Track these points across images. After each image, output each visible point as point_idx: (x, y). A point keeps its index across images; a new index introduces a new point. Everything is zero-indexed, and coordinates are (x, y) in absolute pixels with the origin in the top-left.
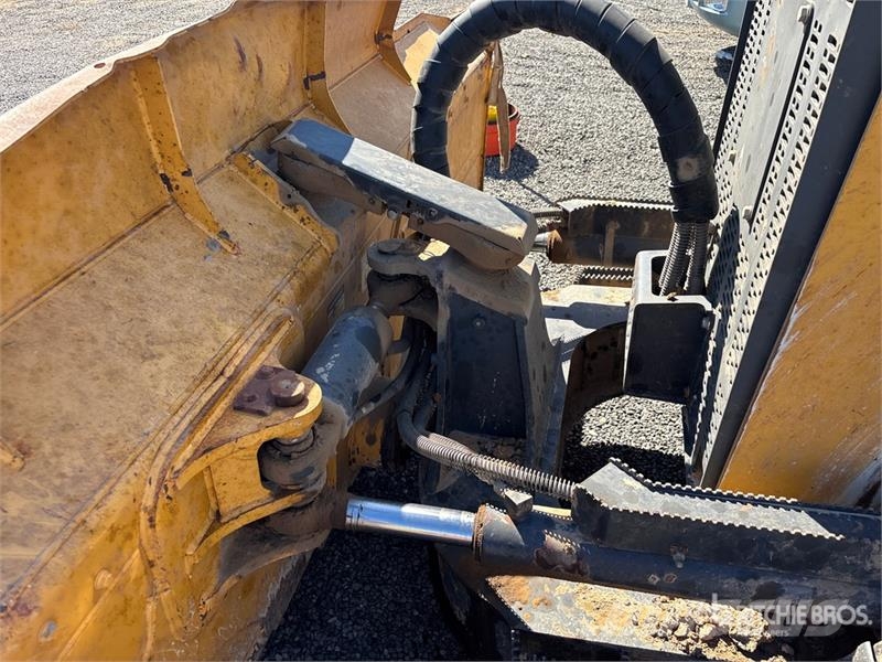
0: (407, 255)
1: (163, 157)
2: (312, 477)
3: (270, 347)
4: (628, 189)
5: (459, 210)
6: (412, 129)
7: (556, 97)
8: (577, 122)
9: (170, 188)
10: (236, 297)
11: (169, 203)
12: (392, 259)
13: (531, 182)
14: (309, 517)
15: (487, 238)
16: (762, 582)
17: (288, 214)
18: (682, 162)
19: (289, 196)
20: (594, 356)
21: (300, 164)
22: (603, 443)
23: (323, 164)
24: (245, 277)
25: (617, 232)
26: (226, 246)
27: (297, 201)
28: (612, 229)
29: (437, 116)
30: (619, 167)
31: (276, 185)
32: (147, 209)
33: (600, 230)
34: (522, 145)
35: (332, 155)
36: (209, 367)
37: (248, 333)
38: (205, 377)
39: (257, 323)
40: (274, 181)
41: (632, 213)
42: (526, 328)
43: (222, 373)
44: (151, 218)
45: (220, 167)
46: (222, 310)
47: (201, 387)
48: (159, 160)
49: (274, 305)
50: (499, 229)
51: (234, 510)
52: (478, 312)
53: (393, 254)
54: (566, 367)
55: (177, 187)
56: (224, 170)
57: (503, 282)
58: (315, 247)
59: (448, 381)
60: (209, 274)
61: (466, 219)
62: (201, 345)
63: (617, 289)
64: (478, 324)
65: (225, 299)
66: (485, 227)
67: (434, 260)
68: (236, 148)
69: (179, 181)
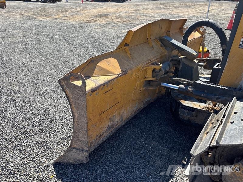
2: (158, 76)
5: (187, 50)
9: (148, 40)
10: (153, 54)
11: (147, 42)
12: (175, 57)
16: (218, 97)
17: (161, 48)
18: (223, 46)
21: (165, 41)
23: (167, 41)
26: (153, 49)
27: (163, 46)
35: (169, 40)
38: (149, 60)
40: (160, 43)
42: (194, 69)
44: (145, 43)
45: (153, 40)
46: (151, 55)
48: (148, 36)
50: (192, 53)
51: (148, 77)
58: (164, 53)
60: (150, 51)
62: (149, 57)
64: (186, 68)
68: (156, 38)
69: (150, 39)
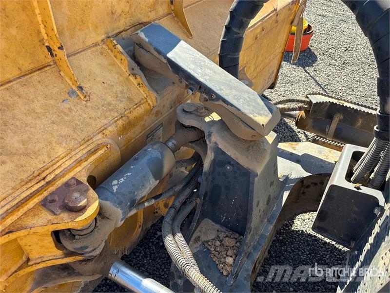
0: (197, 116)
1: (47, 35)
3: (85, 164)
4: (363, 84)
5: (229, 99)
6: (221, 39)
7: (338, 25)
8: (346, 41)
9: (52, 55)
10: (74, 129)
11: (52, 63)
12: (189, 116)
13: (310, 69)
14: (90, 266)
15: (242, 119)
17: (131, 79)
19: (133, 69)
20: (308, 186)
21: (142, 51)
22: (302, 231)
23: (155, 53)
24: (85, 116)
25: (340, 121)
26: (81, 95)
27: (137, 73)
28: (337, 118)
29: (237, 33)
30: (362, 70)
31: (126, 62)
32: (32, 66)
33: (330, 117)
34: (311, 48)
35: (161, 49)
36: (36, 173)
37: (73, 153)
38: (31, 180)
39: (82, 147)
40: (126, 59)
41: (353, 112)
42: (256, 179)
43: (44, 179)
44: (35, 72)
45: (96, 45)
46: (60, 136)
47: (25, 187)
48: (46, 37)
49: (100, 136)
50: (251, 116)
51: (38, 258)
52: (229, 161)
53: (191, 113)
54: (286, 195)
55: (56, 55)
56: (99, 47)
57: (249, 147)
58: (142, 102)
59: (206, 193)
60: (62, 112)
61: (232, 105)
62: (36, 158)
63: (333, 151)
64: (228, 168)
65: (67, 129)
66: (243, 113)
67: (213, 122)
68: (110, 35)
69: (57, 52)
